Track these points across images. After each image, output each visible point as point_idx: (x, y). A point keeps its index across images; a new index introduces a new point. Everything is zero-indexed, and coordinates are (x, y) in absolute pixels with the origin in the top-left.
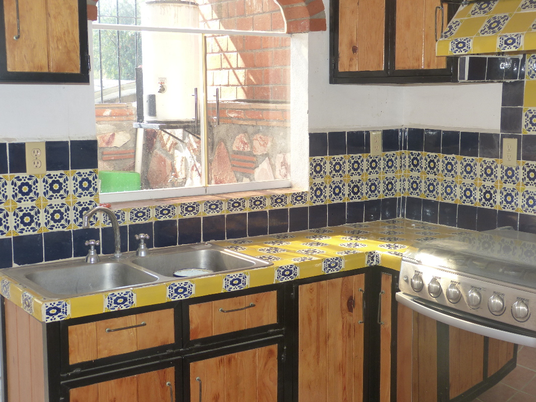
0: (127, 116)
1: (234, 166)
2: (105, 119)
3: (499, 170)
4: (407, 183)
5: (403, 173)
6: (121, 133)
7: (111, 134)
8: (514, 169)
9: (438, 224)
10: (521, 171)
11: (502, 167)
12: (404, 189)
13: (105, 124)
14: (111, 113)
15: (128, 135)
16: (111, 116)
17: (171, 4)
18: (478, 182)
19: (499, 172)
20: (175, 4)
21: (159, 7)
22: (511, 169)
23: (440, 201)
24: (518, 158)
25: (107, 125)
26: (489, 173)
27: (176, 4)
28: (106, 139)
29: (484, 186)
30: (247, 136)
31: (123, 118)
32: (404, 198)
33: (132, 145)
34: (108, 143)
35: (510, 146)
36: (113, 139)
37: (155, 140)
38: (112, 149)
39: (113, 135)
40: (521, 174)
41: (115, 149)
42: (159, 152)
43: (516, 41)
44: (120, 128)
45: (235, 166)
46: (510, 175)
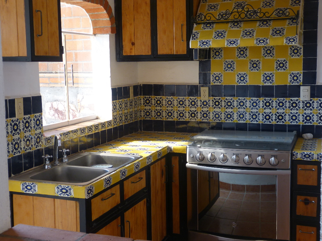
3: (199, 102)
4: (142, 113)
5: (140, 107)
8: (207, 101)
9: (164, 132)
10: (211, 102)
11: (201, 101)
12: (141, 116)
18: (187, 109)
19: (199, 103)
22: (206, 101)
23: (164, 120)
24: (209, 96)
26: (193, 104)
29: (191, 110)
32: (141, 120)
35: (204, 91)
40: (211, 103)
43: (236, 42)
46: (205, 104)
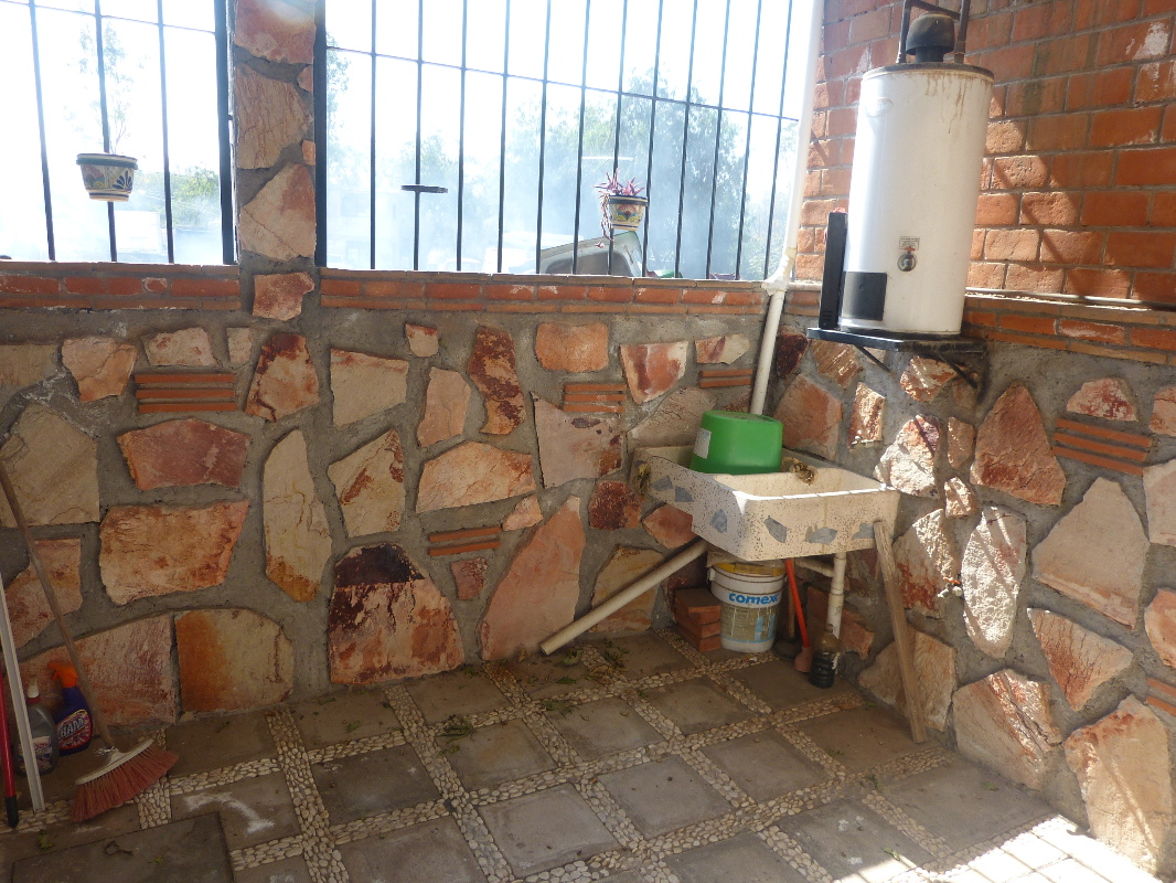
0: (750, 305)
1: (1059, 445)
2: (713, 309)
6: (735, 336)
7: (720, 338)
13: (711, 318)
14: (725, 299)
15: (747, 342)
16: (723, 304)
17: (953, 72)
20: (962, 72)
21: (925, 77)
25: (714, 322)
27: (965, 73)
28: (711, 346)
30: (1125, 385)
31: (743, 309)
33: (749, 361)
34: (714, 355)
36: (722, 348)
37: (800, 356)
38: (717, 367)
39: (722, 341)
41: (722, 367)
42: (810, 381)
44: (733, 328)
45: (1063, 446)
